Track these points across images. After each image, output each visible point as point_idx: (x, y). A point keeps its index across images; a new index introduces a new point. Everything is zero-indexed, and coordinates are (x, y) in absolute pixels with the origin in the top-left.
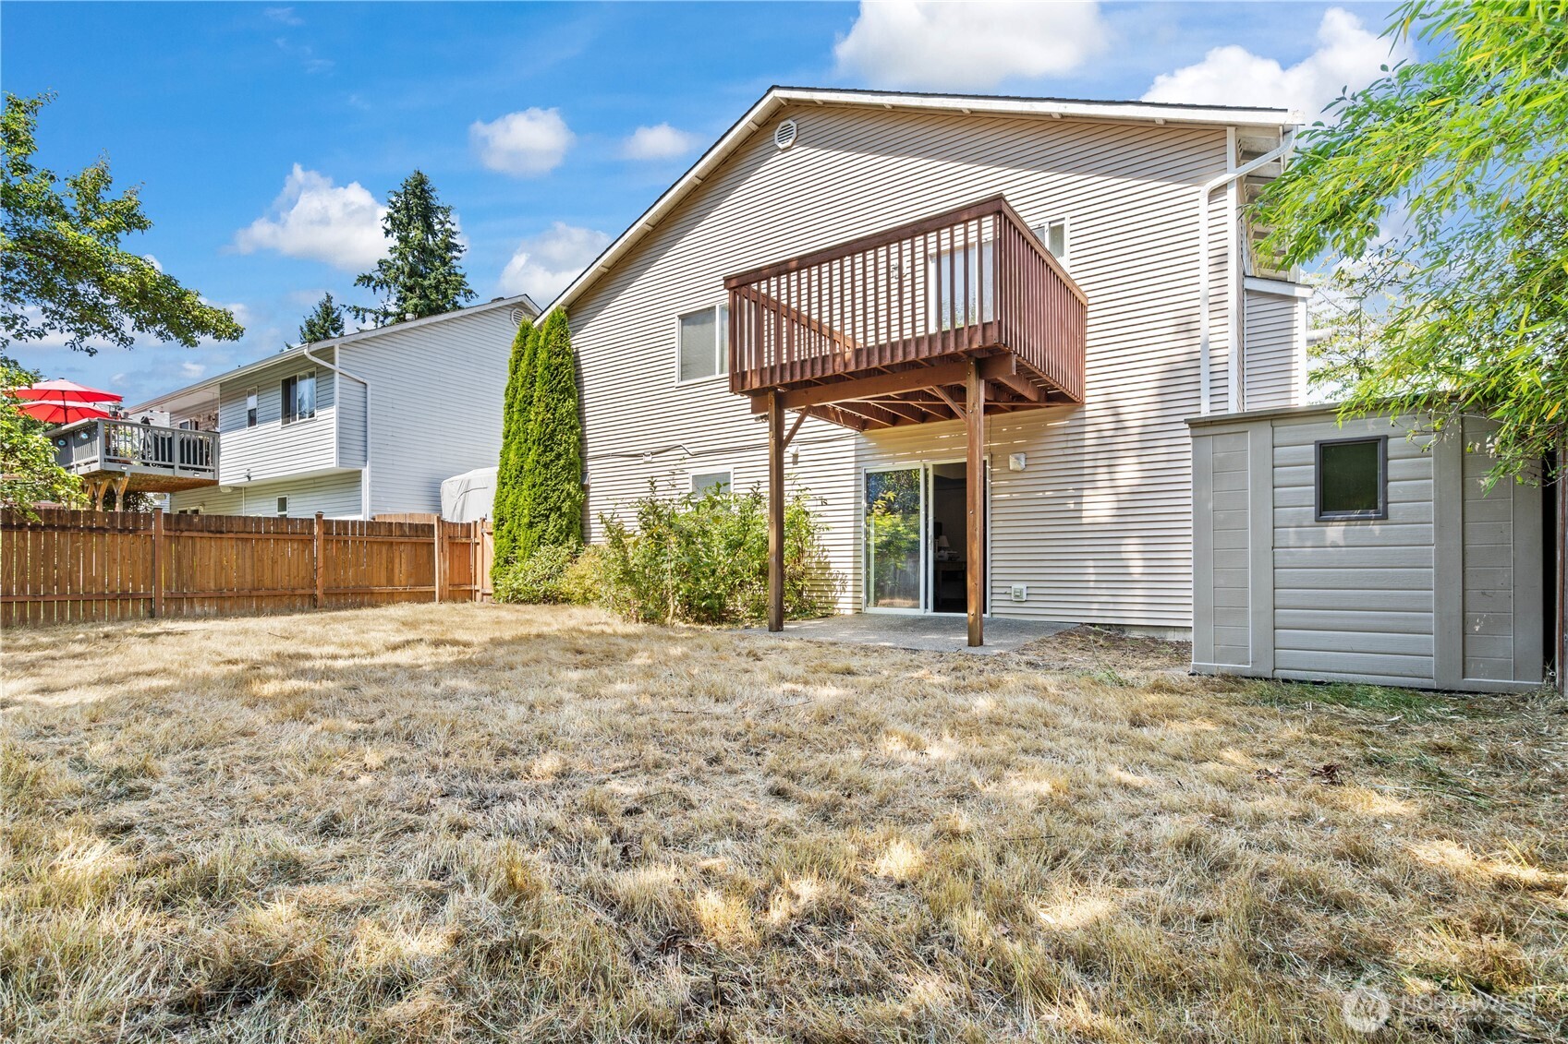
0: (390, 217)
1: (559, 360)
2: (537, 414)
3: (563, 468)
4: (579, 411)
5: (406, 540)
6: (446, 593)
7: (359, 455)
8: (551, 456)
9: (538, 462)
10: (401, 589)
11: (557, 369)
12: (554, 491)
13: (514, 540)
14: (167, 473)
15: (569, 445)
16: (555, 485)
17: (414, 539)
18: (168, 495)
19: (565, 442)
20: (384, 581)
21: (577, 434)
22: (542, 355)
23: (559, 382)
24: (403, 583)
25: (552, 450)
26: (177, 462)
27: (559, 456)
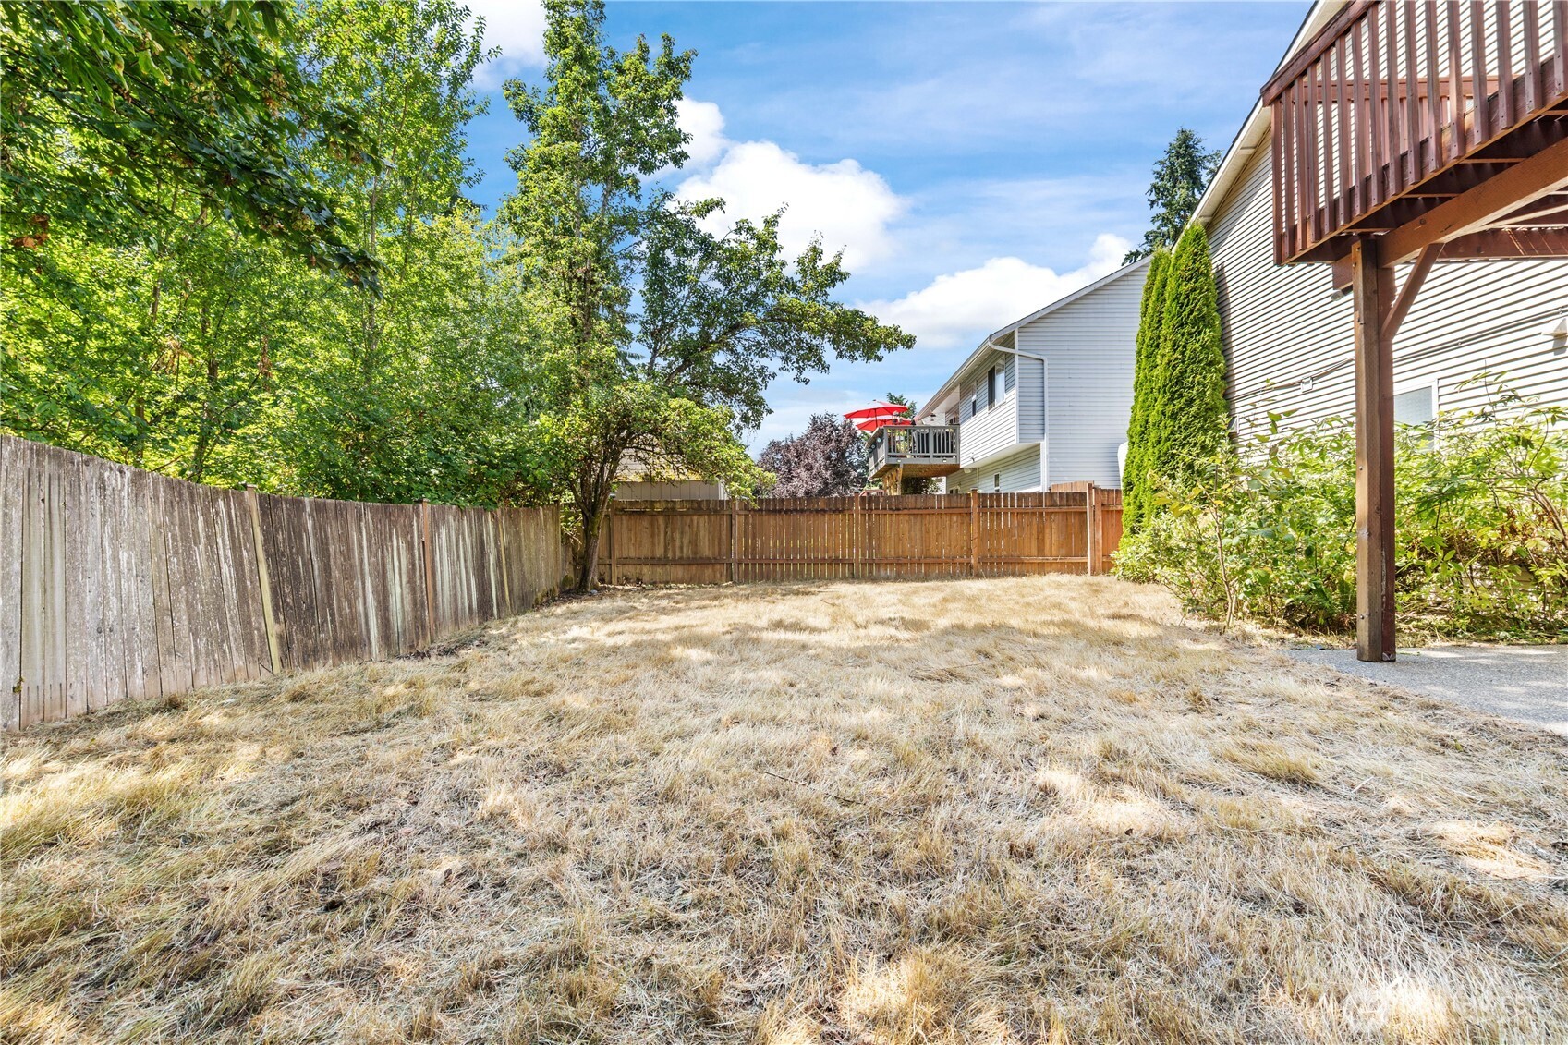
0: (1155, 187)
1: (1191, 285)
2: (1163, 356)
3: (1196, 416)
4: (1224, 342)
5: (1057, 509)
6: (1099, 565)
7: (1036, 429)
8: (1179, 404)
9: (1163, 413)
10: (1051, 559)
11: (1188, 296)
12: (1184, 445)
13: (1140, 507)
14: (924, 462)
15: (1204, 386)
16: (1185, 438)
17: (1065, 509)
18: (944, 478)
19: (1199, 383)
20: (1034, 551)
21: (1218, 370)
22: (1172, 284)
23: (1192, 311)
24: (1054, 553)
25: (1181, 396)
26: (931, 453)
27: (1190, 403)
